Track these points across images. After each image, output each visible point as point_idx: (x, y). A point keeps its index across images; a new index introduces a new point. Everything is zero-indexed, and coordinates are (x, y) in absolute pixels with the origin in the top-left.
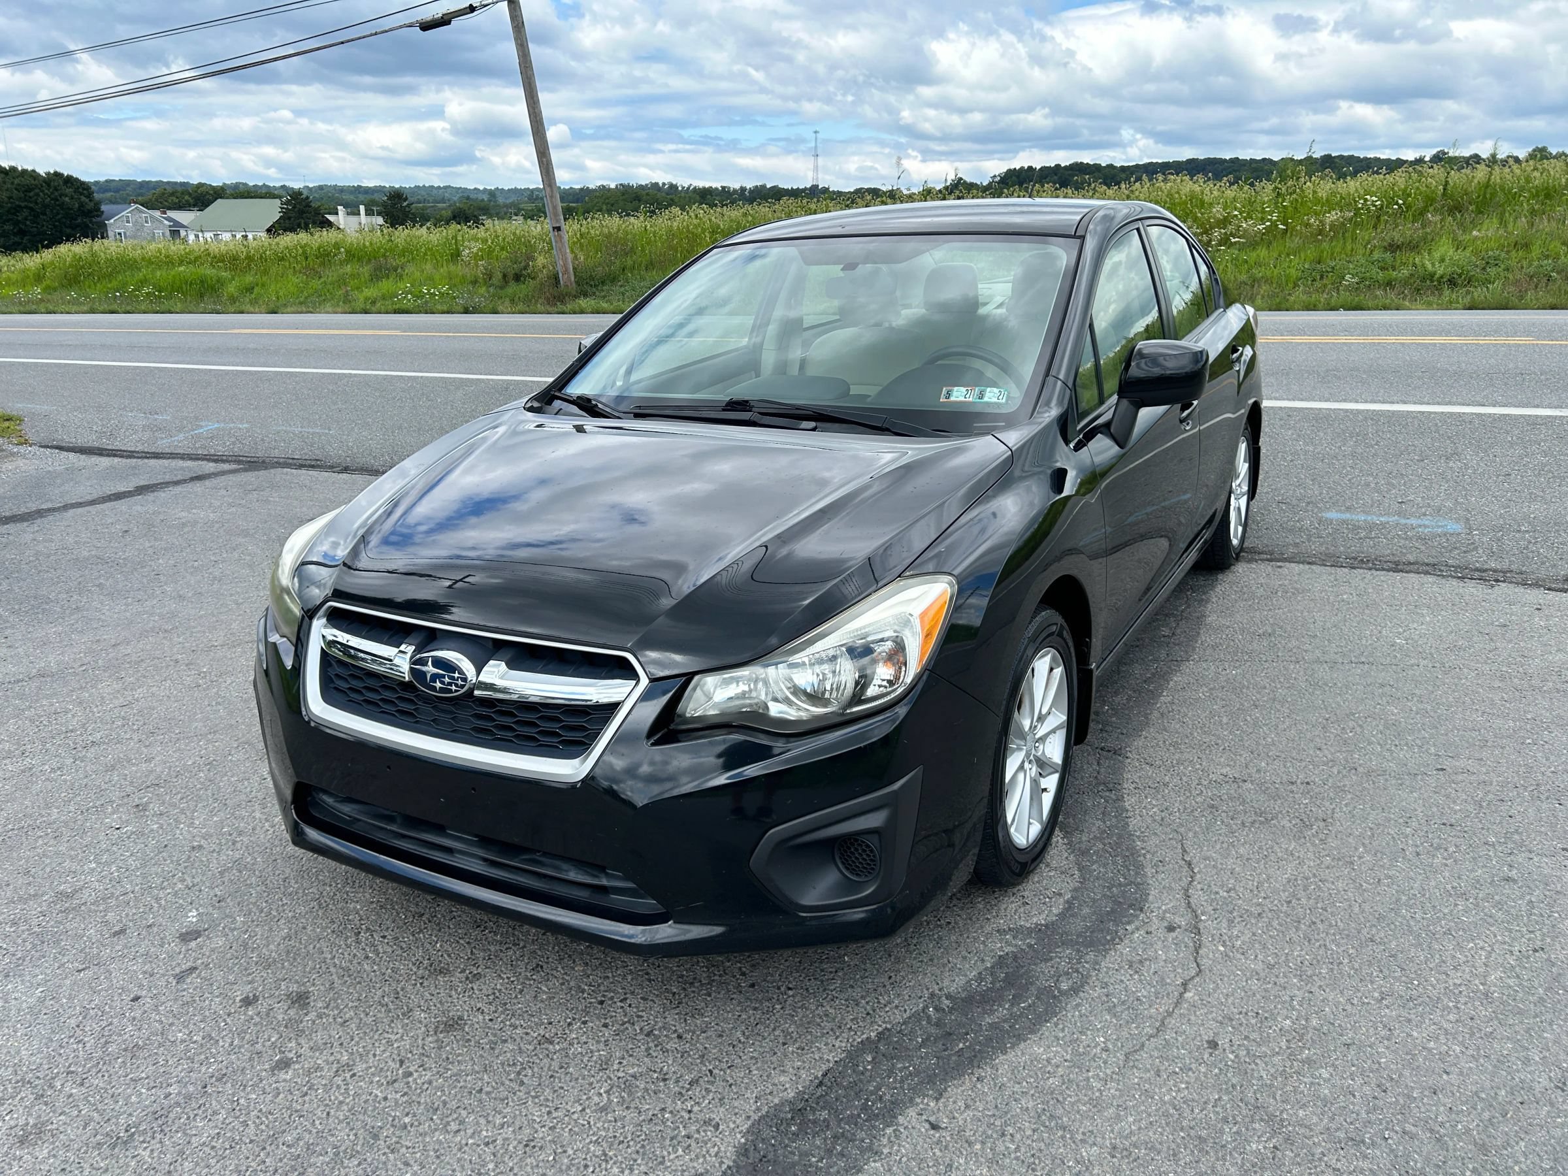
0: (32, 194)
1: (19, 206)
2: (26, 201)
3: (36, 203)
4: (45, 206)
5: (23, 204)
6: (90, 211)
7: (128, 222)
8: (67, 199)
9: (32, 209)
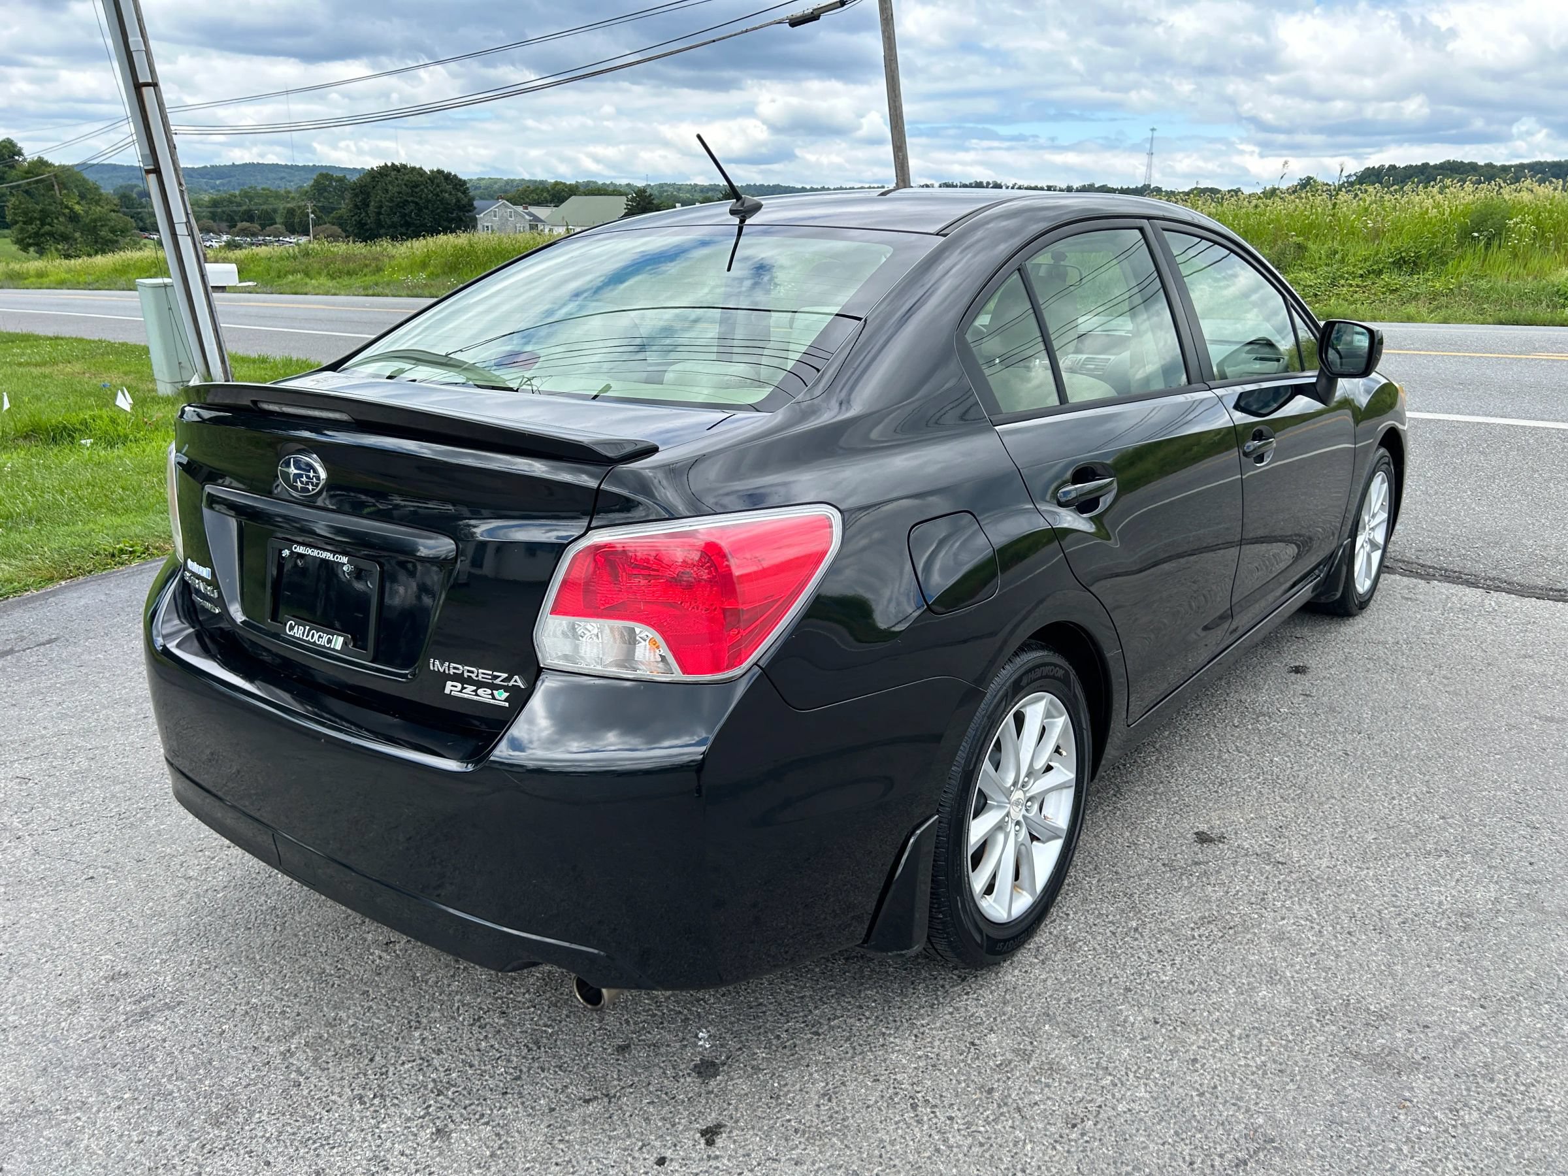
0: (417, 190)
1: (407, 201)
2: (412, 196)
3: (421, 199)
4: (428, 201)
5: (410, 199)
6: (464, 206)
7: (495, 216)
8: (446, 195)
9: (417, 203)
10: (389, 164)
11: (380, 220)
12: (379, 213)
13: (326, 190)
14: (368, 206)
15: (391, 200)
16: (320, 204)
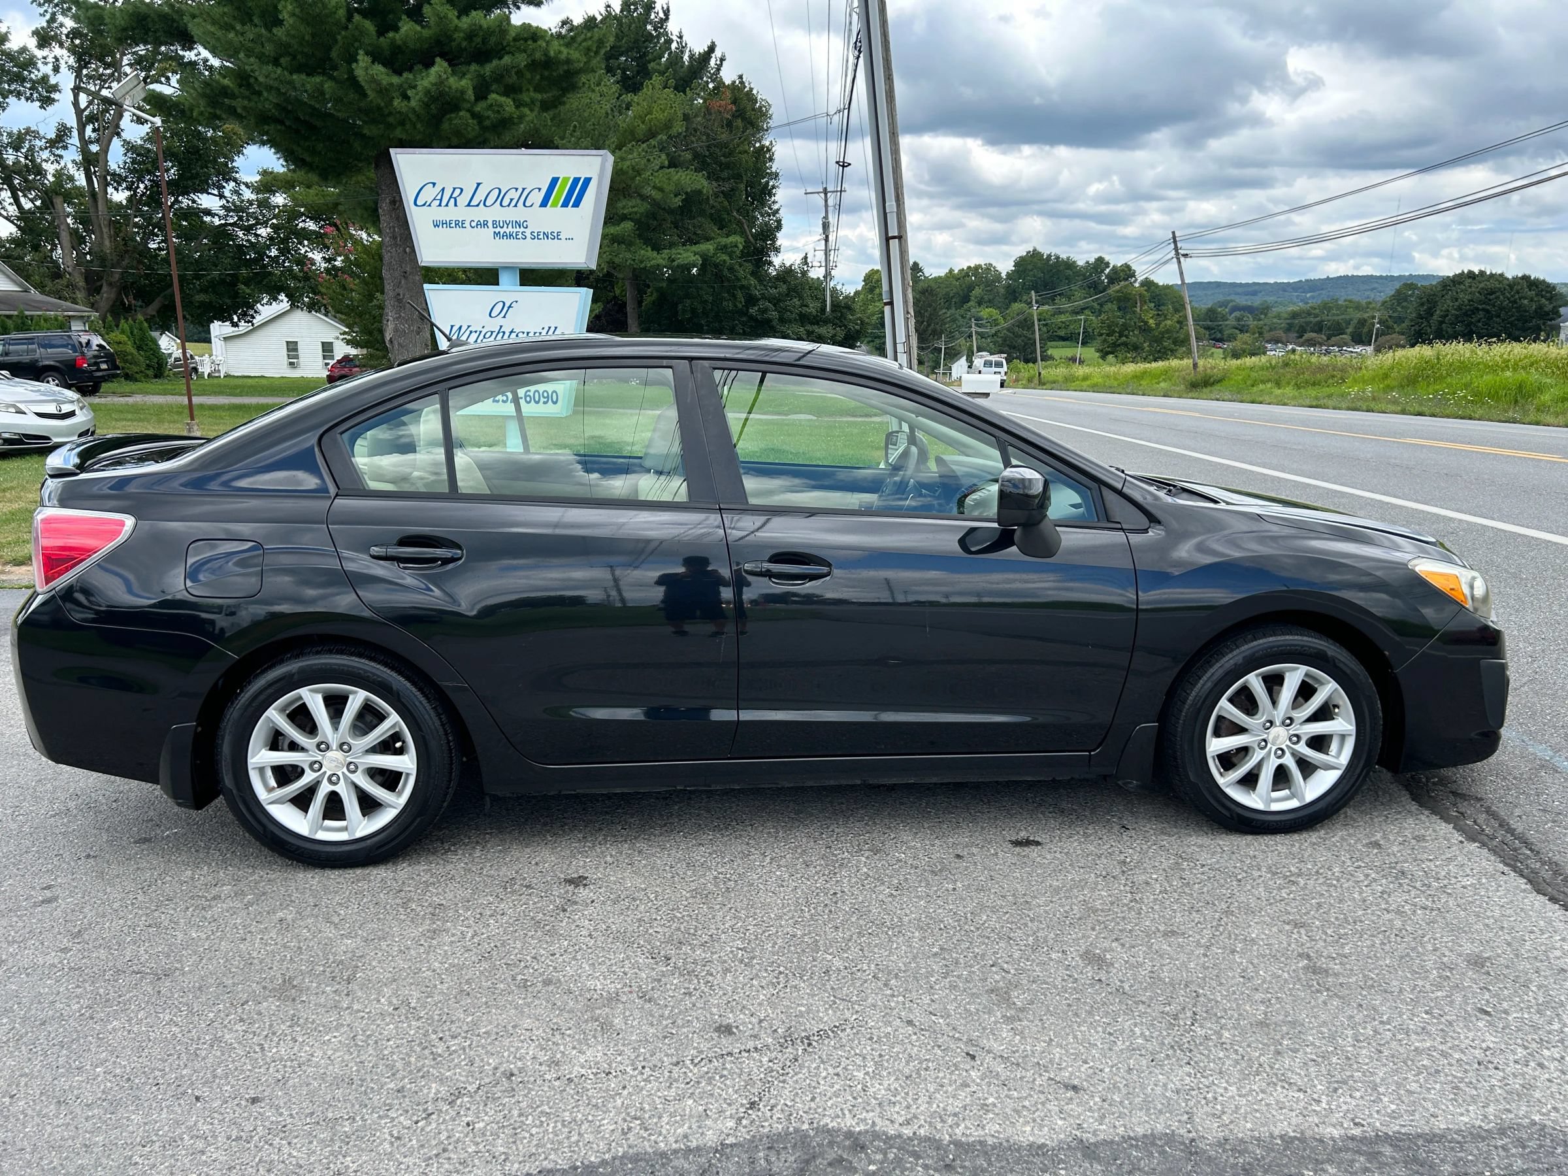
0: (1491, 297)
1: (1477, 309)
2: (1484, 303)
3: (1494, 306)
4: (1502, 309)
5: (1480, 307)
6: (1547, 314)
8: (1526, 302)
9: (1487, 311)
10: (1466, 272)
11: (1442, 330)
12: (1441, 323)
13: (1406, 300)
14: (1432, 315)
15: (1459, 308)
16: (1395, 315)
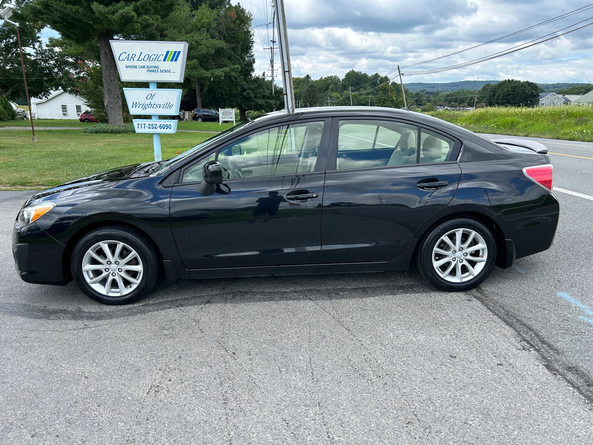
0: (515, 89)
1: (510, 94)
2: (513, 92)
3: (516, 93)
4: (519, 94)
5: (511, 93)
6: (535, 95)
7: (548, 99)
8: (527, 91)
9: (514, 95)
10: (507, 80)
11: (498, 101)
12: (498, 99)
13: (487, 90)
14: (495, 96)
15: (504, 94)
16: (483, 96)
